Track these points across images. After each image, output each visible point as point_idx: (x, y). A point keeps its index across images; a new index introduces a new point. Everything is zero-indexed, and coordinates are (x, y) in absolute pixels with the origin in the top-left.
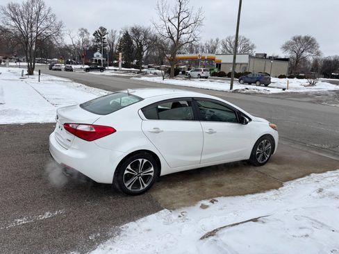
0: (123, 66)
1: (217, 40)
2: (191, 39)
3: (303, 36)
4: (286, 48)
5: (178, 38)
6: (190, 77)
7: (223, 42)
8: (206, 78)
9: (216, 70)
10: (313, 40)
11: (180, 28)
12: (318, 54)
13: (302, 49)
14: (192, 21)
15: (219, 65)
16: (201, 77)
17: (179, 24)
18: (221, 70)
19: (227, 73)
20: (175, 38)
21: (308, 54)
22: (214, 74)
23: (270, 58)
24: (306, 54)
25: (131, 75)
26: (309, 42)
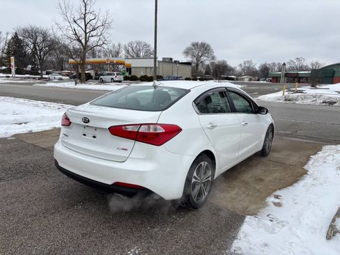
0: (18, 72)
1: (119, 45)
2: (100, 43)
3: (200, 42)
4: (187, 53)
5: (86, 41)
6: (103, 82)
7: (126, 47)
8: (120, 82)
9: (127, 74)
10: (208, 46)
11: (88, 31)
12: (213, 58)
13: (200, 54)
14: (99, 24)
15: (129, 69)
16: (114, 81)
17: (86, 26)
18: (133, 74)
19: (139, 77)
20: (83, 41)
21: (205, 58)
22: (126, 78)
23: (175, 62)
24: (203, 58)
25: (32, 81)
26: (205, 48)
